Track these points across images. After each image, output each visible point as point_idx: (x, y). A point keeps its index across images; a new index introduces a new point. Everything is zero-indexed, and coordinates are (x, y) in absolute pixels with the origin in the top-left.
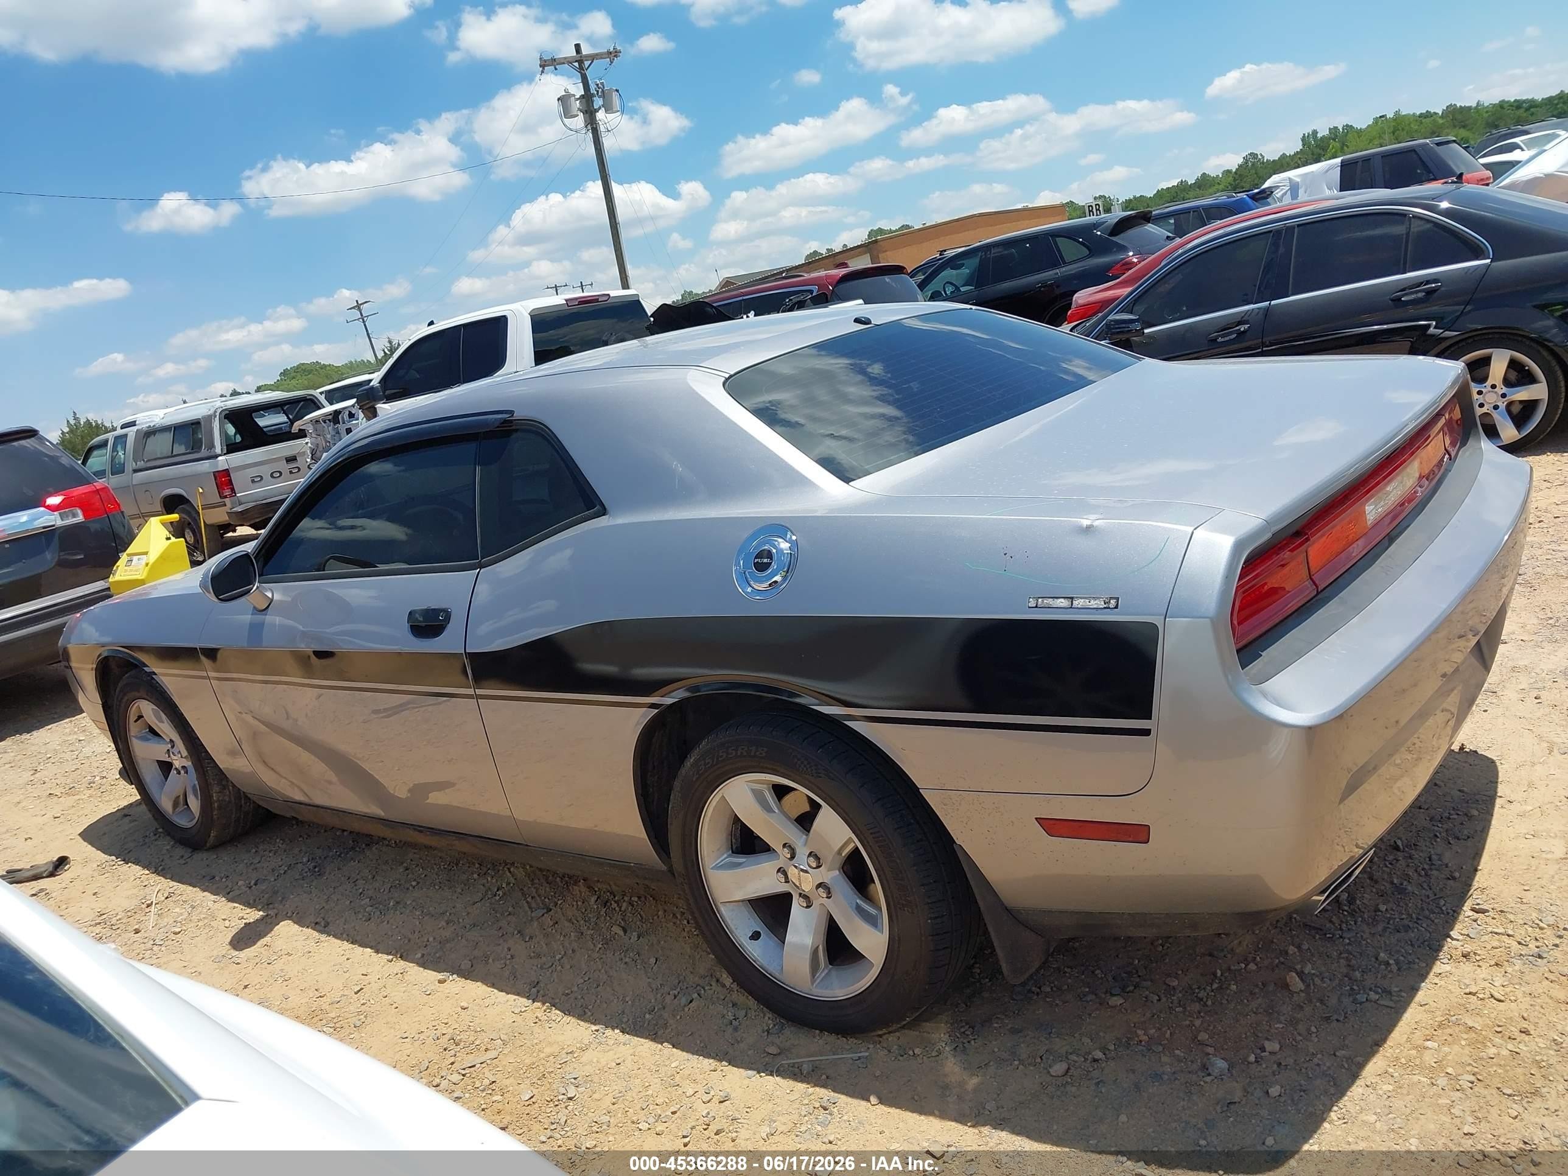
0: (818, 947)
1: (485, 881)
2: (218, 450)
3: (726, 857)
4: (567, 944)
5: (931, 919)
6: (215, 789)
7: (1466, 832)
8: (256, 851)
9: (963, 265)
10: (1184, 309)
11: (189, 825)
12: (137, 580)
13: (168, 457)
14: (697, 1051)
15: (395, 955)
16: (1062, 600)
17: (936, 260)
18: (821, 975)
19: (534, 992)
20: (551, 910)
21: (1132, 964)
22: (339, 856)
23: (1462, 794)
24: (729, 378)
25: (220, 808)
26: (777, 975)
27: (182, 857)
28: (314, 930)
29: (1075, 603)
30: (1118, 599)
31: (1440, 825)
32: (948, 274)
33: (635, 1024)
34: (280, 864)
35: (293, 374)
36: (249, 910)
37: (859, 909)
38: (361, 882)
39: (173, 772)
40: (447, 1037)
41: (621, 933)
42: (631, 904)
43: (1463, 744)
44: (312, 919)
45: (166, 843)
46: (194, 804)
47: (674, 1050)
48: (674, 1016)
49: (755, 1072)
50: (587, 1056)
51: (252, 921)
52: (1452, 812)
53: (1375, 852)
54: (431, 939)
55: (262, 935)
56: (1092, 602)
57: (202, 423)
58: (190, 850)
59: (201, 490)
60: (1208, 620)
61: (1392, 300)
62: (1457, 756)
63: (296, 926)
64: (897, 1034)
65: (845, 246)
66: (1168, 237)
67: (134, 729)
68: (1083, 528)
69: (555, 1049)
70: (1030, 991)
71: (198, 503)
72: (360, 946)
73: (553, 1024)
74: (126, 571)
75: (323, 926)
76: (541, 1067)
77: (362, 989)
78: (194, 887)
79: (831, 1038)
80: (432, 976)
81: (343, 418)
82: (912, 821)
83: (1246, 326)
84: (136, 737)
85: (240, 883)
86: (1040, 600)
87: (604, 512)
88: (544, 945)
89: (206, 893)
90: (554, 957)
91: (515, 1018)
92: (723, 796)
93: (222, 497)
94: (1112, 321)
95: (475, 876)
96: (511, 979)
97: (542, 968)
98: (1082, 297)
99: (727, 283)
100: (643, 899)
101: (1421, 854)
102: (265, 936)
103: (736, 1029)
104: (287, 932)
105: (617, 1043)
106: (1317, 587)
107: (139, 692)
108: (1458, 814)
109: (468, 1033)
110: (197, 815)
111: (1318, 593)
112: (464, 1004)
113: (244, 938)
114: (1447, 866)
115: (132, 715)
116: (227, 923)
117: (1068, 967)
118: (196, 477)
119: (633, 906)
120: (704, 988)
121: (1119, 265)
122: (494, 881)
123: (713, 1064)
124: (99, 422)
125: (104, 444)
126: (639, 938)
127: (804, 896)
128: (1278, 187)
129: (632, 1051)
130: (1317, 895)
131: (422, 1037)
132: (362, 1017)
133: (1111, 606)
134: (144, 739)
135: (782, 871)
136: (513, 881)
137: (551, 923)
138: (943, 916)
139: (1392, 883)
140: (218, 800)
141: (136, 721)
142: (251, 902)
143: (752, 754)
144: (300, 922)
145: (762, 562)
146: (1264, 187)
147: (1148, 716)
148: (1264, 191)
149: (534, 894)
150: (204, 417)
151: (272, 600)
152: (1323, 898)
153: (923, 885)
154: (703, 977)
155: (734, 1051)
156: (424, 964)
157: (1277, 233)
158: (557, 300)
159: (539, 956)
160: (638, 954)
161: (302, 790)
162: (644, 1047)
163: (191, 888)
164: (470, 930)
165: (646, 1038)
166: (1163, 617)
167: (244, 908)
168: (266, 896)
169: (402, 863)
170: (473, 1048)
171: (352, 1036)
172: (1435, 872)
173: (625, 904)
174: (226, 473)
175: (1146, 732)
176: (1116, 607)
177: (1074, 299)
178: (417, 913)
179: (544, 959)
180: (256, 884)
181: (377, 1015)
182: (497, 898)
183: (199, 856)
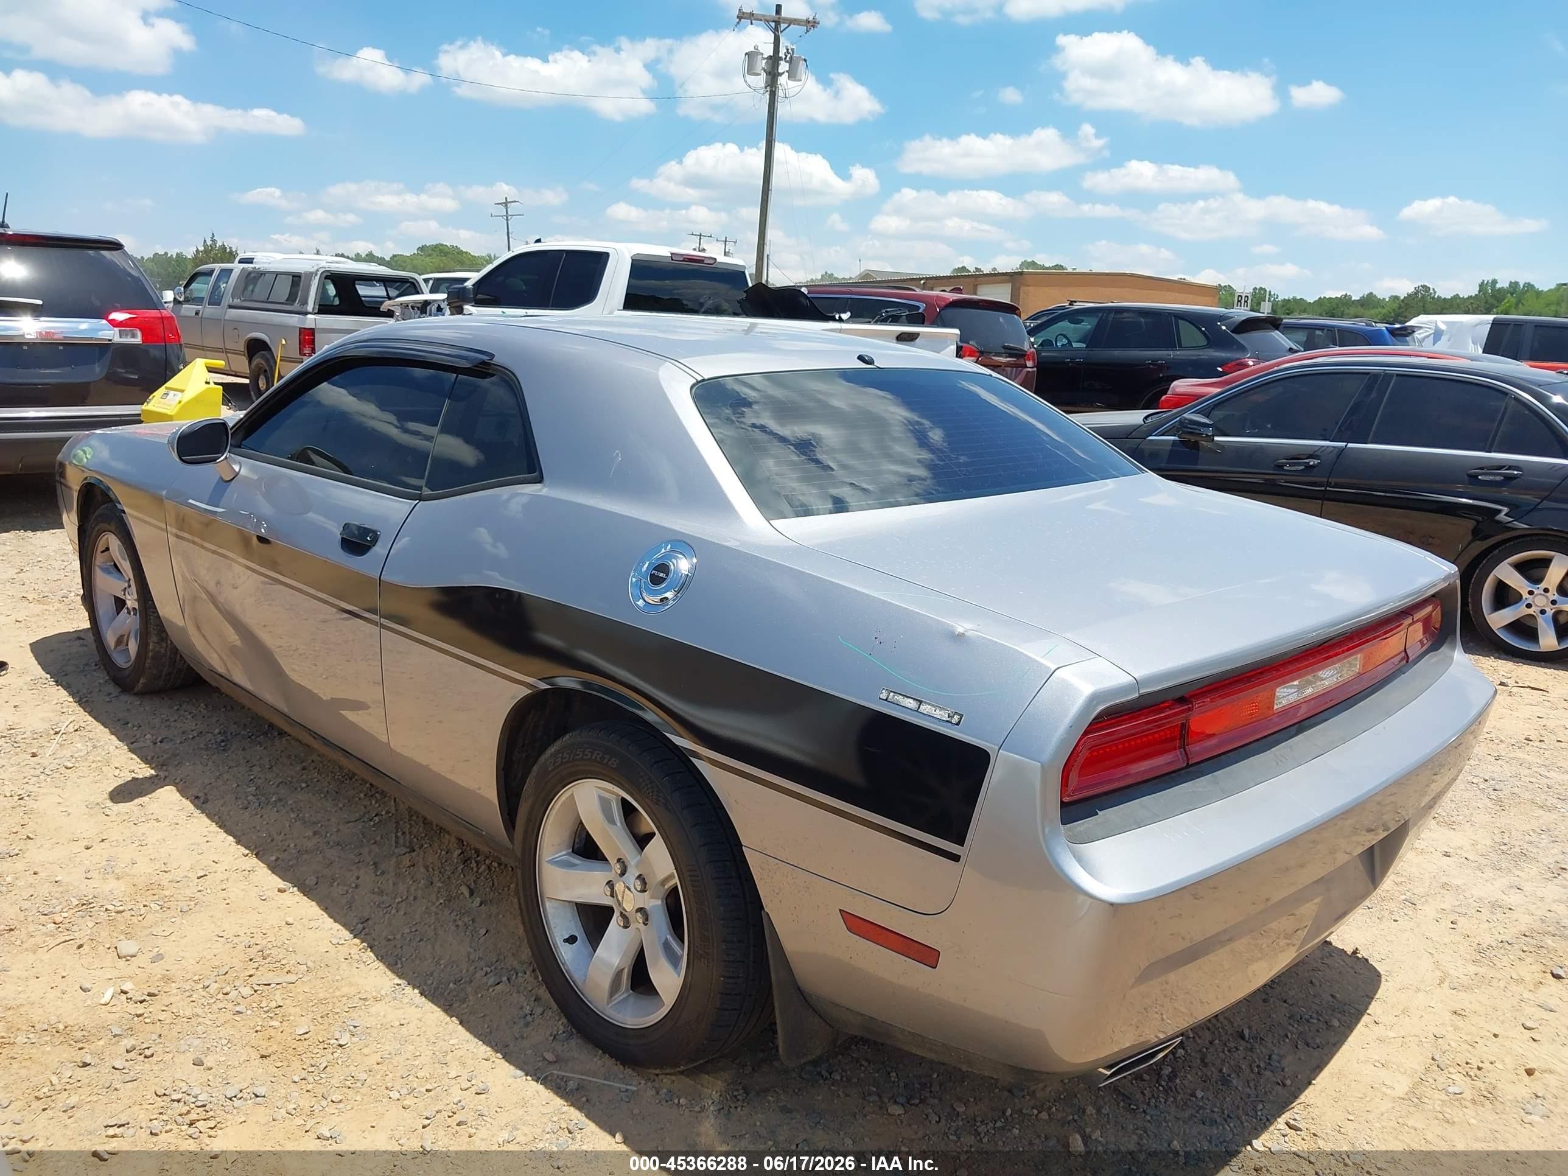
0: (623, 969)
1: (369, 803)
2: (310, 308)
3: (564, 854)
4: (413, 889)
5: (724, 977)
6: (154, 639)
7: (1318, 1041)
8: (178, 709)
9: (1083, 321)
10: (1269, 426)
11: (125, 666)
12: (166, 415)
13: (263, 302)
14: (481, 1034)
15: (252, 851)
16: (911, 701)
17: (1063, 308)
18: (619, 997)
19: (361, 929)
20: (414, 851)
21: (931, 1076)
22: (249, 737)
23: (1332, 999)
24: (701, 381)
25: (153, 658)
26: (580, 984)
27: (110, 694)
28: (192, 803)
29: (923, 708)
30: (962, 715)
31: (1296, 1026)
32: (1064, 325)
33: (436, 989)
34: (193, 728)
35: (430, 252)
36: (144, 765)
37: (666, 946)
38: (256, 769)
39: (125, 610)
40: (259, 948)
41: (467, 894)
42: (489, 868)
43: (1357, 949)
44: (195, 792)
45: (101, 677)
46: (133, 647)
47: (460, 1027)
48: (476, 993)
49: (523, 1074)
50: (378, 1008)
51: (141, 777)
52: (1314, 1015)
53: (1181, 1042)
54: (292, 845)
55: (142, 794)
56: (938, 711)
57: (303, 279)
58: (120, 690)
59: (284, 342)
60: (1039, 764)
61: (1468, 475)
62: (1347, 960)
63: (178, 794)
64: (673, 1078)
65: (995, 269)
66: (1291, 349)
67: (99, 559)
68: (954, 633)
69: (352, 991)
70: (819, 1074)
71: (278, 354)
72: (225, 832)
73: (362, 966)
74: (160, 402)
75: (201, 802)
76: (331, 1004)
77: (205, 875)
78: (106, 727)
79: (609, 1062)
80: (277, 882)
81: (431, 309)
82: (734, 874)
83: (1316, 462)
84: (99, 567)
85: (148, 736)
86: (892, 694)
87: (540, 480)
88: (391, 885)
89: (113, 737)
90: (395, 898)
91: (331, 948)
92: (572, 794)
93: (301, 353)
94: (1186, 419)
95: (362, 795)
96: (345, 908)
97: (378, 906)
98: (1181, 386)
99: (867, 274)
100: (502, 867)
101: (1263, 1050)
102: (145, 795)
103: (527, 1025)
104: (168, 795)
105: (411, 1003)
106: (1188, 759)
107: (110, 525)
108: (1319, 1020)
109: (279, 950)
110: (133, 659)
111: (1188, 766)
112: (290, 920)
113: (125, 793)
114: (1283, 1070)
115: (101, 547)
116: (117, 772)
117: (867, 1060)
118: (283, 328)
119: (490, 870)
120: (517, 974)
121: (1234, 363)
122: (377, 805)
123: (489, 1053)
124: (234, 250)
125: (210, 273)
126: (481, 905)
127: (623, 916)
128: (1420, 328)
129: (420, 1016)
130: (1105, 1068)
131: (236, 940)
132: (193, 903)
133: (954, 721)
134: (106, 570)
135: (610, 884)
136: (394, 812)
137: (408, 864)
138: (738, 977)
139: (1221, 1071)
140: (153, 650)
141: (102, 552)
142: (149, 758)
143: (605, 761)
144: (183, 792)
145: (659, 574)
146: (1408, 324)
147: (961, 841)
148: (1405, 329)
149: (407, 830)
150: (306, 273)
151: (238, 474)
152: (1109, 1073)
153: (724, 941)
154: (522, 963)
155: (515, 1046)
156: (274, 868)
157: (1374, 377)
158: (662, 251)
159: (381, 893)
160: (473, 920)
161: (225, 664)
162: (433, 1014)
163: (102, 727)
164: (332, 847)
165: (439, 1007)
166: (997, 748)
167: (140, 761)
168: (166, 756)
169: (303, 762)
170: (278, 966)
171: (173, 920)
172: (1268, 1073)
173: (483, 867)
174: (312, 332)
175: (956, 858)
176: (958, 724)
177: (1172, 385)
178: (292, 816)
179: (385, 897)
180: (161, 742)
181: (207, 906)
182: (372, 823)
183: (125, 698)
